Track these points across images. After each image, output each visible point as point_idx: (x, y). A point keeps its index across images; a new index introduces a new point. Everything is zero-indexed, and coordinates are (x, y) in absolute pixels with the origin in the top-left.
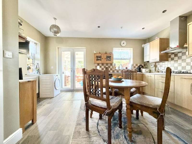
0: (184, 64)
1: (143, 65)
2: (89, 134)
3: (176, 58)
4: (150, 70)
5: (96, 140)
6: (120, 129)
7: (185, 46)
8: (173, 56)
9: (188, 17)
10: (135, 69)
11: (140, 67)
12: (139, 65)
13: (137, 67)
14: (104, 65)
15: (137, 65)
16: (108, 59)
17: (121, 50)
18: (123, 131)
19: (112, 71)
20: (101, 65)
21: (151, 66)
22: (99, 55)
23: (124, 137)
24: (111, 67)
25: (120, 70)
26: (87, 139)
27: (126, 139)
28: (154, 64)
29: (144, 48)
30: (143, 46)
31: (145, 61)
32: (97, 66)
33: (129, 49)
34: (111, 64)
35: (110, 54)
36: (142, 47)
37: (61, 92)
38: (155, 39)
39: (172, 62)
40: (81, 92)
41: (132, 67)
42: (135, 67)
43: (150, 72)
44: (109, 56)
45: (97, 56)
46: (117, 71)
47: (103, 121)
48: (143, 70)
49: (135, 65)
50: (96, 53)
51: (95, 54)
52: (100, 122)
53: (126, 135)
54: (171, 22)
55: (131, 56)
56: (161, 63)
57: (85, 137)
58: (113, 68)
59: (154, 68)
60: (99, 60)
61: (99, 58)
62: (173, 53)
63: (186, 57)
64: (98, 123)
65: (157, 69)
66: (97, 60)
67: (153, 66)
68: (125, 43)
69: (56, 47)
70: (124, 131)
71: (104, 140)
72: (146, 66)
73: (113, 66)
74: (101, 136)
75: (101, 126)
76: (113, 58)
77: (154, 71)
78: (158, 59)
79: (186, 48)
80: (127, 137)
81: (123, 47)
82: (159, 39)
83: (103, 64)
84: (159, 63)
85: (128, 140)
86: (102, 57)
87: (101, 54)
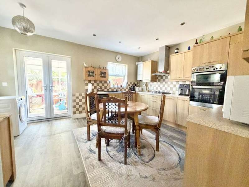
0: (166, 86)
1: (136, 83)
2: (103, 163)
3: (162, 80)
4: (142, 89)
5: (113, 165)
6: (129, 149)
7: (168, 72)
8: (159, 78)
9: (170, 48)
10: (129, 88)
11: (134, 85)
12: (132, 83)
13: (131, 85)
14: (97, 83)
15: (131, 83)
16: (103, 75)
17: (116, 65)
18: (131, 149)
19: (106, 89)
20: (93, 83)
21: (143, 85)
22: (92, 70)
23: (134, 154)
24: (106, 85)
25: (115, 88)
26: (103, 168)
27: (136, 155)
28: (146, 83)
29: (137, 66)
30: (137, 63)
31: (138, 80)
32: (88, 83)
33: (124, 66)
34: (106, 82)
35: (105, 70)
36: (136, 65)
37: (27, 123)
38: (148, 61)
39: (159, 83)
40: (65, 119)
41: (126, 85)
42: (129, 85)
43: (142, 91)
44: (103, 72)
45: (88, 71)
46: (112, 89)
47: (111, 146)
48: (137, 89)
49: (129, 83)
50: (86, 66)
51: (86, 68)
52: (109, 148)
53: (135, 152)
54: (160, 48)
55: (125, 73)
56: (151, 83)
57: (101, 167)
58: (107, 85)
59: (146, 87)
60: (91, 75)
61: (91, 74)
62: (160, 76)
63: (168, 80)
64: (107, 150)
65: (148, 87)
66: (89, 75)
67: (145, 85)
68: (121, 58)
69: (12, 49)
70: (133, 149)
71: (119, 162)
72: (139, 85)
73: (107, 84)
74: (115, 160)
75: (112, 152)
76: (108, 74)
77: (146, 89)
78: (150, 80)
79: (169, 73)
80: (136, 153)
81: (118, 62)
82: (151, 61)
83: (95, 81)
84: (149, 83)
85: (138, 155)
86: (96, 73)
87: (94, 69)
